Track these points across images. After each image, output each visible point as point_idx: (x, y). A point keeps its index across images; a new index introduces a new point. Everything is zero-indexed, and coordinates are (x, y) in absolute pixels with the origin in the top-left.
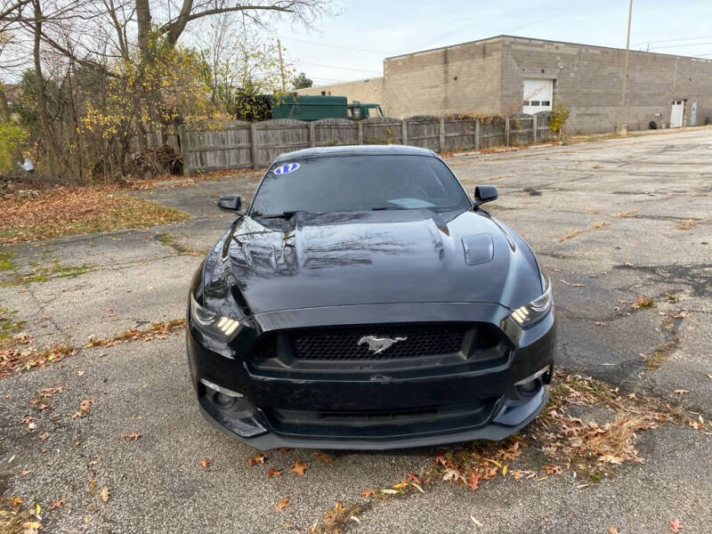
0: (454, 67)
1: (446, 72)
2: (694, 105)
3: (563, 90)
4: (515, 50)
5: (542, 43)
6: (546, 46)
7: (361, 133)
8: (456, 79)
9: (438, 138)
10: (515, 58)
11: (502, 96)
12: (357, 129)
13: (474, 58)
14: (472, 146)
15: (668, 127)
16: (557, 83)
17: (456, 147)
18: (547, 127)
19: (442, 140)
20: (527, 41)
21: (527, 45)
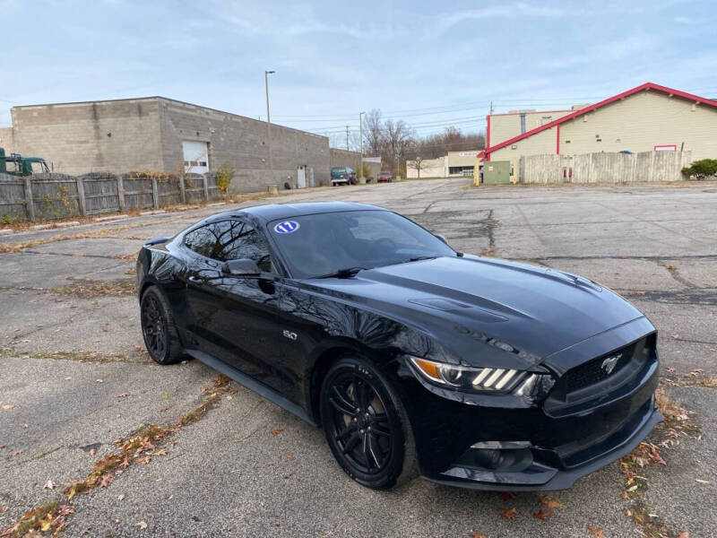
0: (106, 123)
1: (97, 128)
2: (312, 171)
3: (217, 152)
4: (171, 112)
5: (194, 107)
6: (198, 111)
7: (29, 191)
8: (109, 135)
9: (117, 196)
10: (172, 120)
11: (164, 156)
12: (24, 185)
13: (129, 116)
14: (151, 205)
15: (297, 188)
16: (211, 147)
17: (137, 206)
18: (215, 187)
19: (122, 198)
20: (181, 105)
21: (180, 108)
